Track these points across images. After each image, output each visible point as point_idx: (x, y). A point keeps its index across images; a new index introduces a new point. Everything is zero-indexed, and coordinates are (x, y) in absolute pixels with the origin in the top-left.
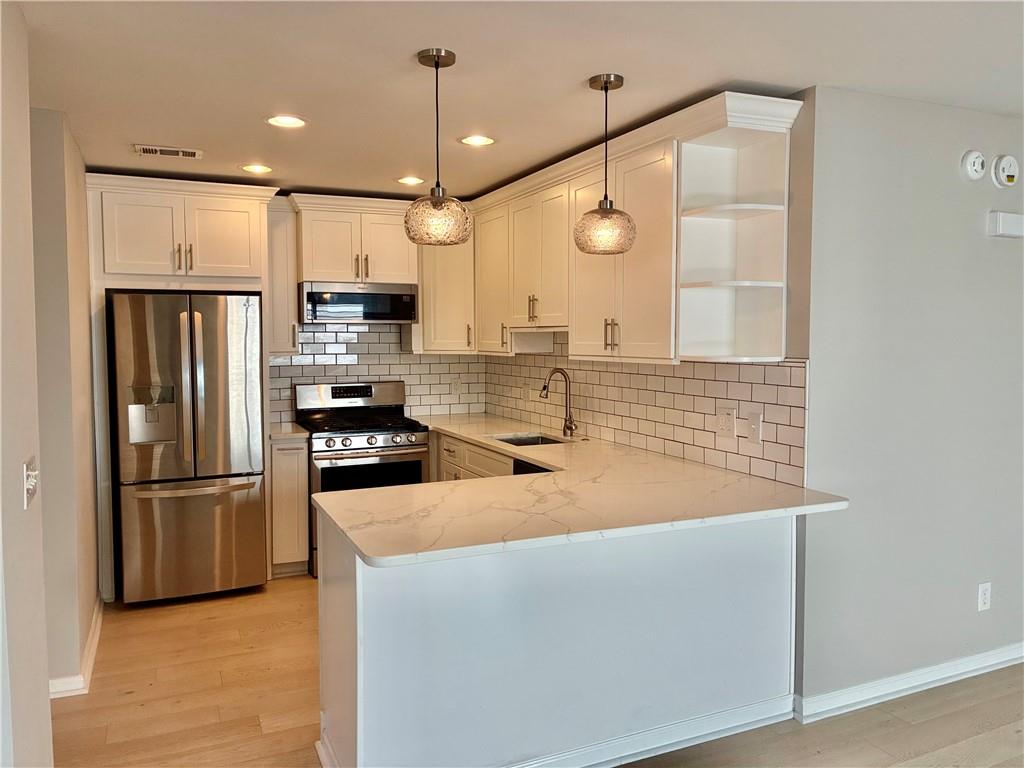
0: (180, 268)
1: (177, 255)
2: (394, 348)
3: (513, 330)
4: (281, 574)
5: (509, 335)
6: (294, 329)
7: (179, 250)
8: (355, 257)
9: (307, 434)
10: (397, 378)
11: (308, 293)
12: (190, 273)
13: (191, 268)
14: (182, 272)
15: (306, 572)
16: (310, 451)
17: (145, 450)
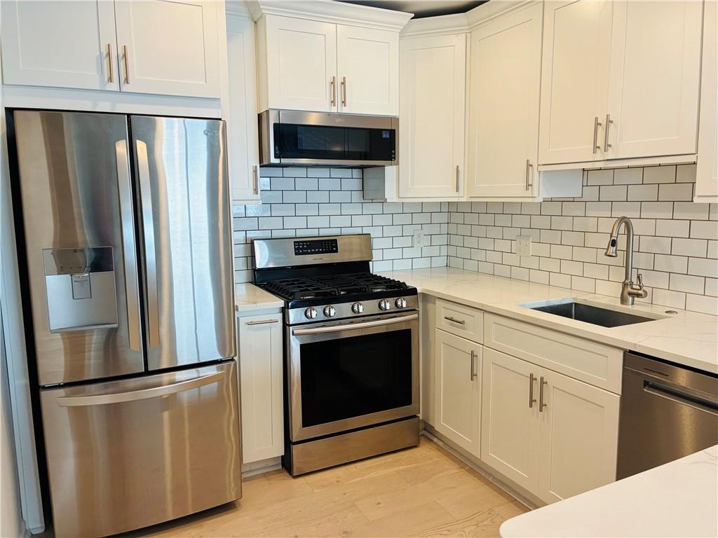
0: (110, 79)
1: (106, 62)
2: (357, 196)
3: (543, 169)
4: (250, 471)
5: (536, 173)
6: (255, 171)
7: (109, 54)
8: (330, 80)
9: (281, 303)
10: (359, 231)
11: (275, 124)
12: (126, 88)
13: (127, 80)
14: (114, 86)
15: (280, 467)
16: (286, 325)
17: (74, 338)
